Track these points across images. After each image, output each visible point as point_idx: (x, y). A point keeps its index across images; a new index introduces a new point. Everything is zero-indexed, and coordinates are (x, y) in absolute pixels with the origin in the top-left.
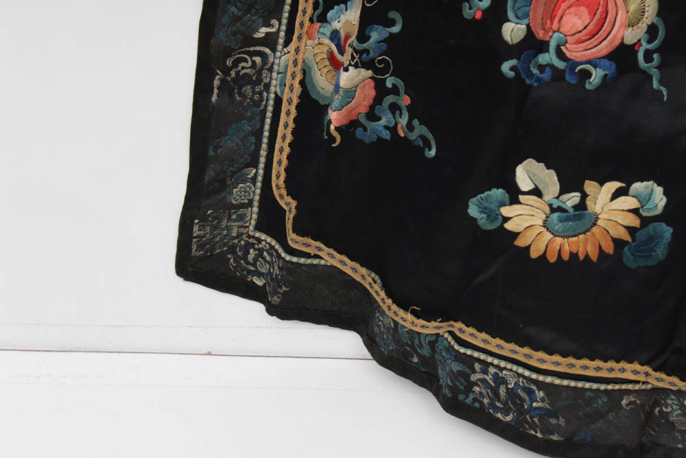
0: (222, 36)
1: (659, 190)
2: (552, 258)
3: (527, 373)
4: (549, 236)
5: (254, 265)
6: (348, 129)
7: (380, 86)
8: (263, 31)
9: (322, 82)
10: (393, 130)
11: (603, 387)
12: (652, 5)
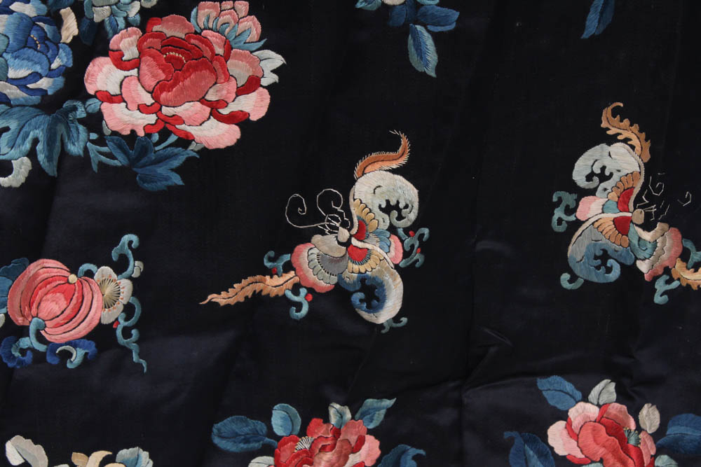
1: (145, 455)
12: (126, 286)
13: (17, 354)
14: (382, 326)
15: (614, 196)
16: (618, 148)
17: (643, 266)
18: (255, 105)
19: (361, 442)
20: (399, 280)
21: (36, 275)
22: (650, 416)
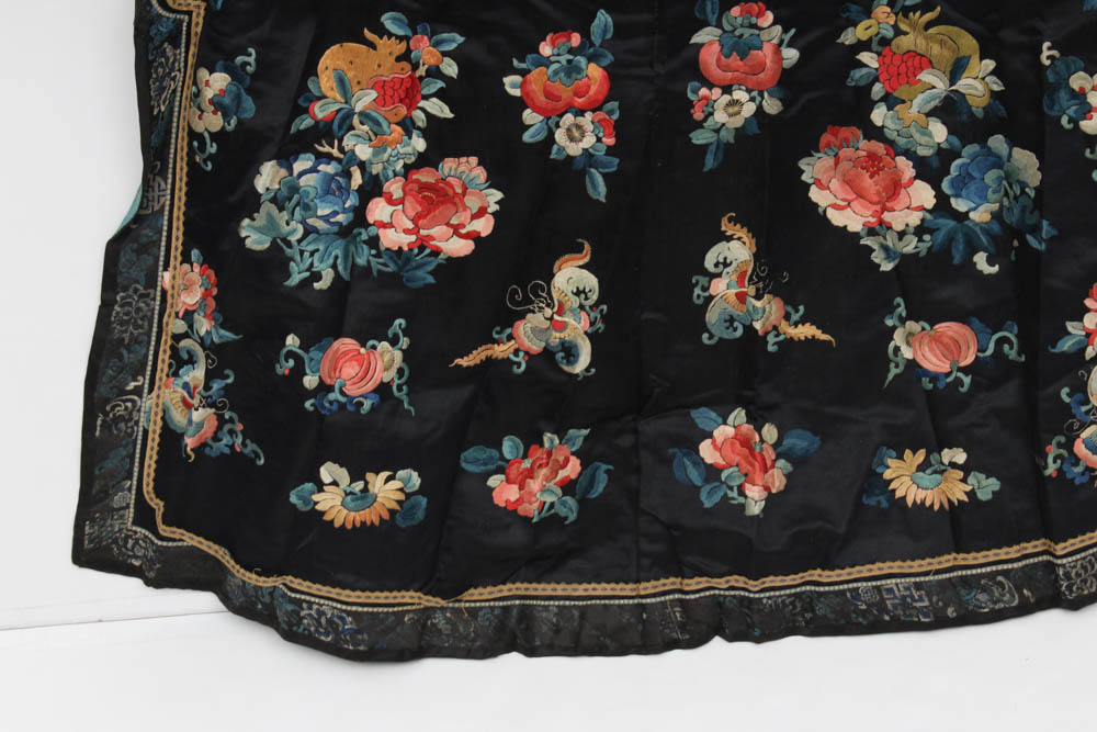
0: (102, 390)
1: (415, 474)
2: (349, 527)
3: (339, 606)
4: (346, 511)
5: (132, 550)
6: (200, 449)
7: (220, 418)
8: (132, 385)
9: (178, 417)
10: (232, 447)
11: (391, 610)
12: (398, 355)
13: (327, 405)
14: (577, 375)
15: (734, 277)
16: (734, 244)
17: (758, 325)
18: (484, 226)
19: (567, 461)
20: (588, 341)
21: (338, 350)
22: (770, 432)
